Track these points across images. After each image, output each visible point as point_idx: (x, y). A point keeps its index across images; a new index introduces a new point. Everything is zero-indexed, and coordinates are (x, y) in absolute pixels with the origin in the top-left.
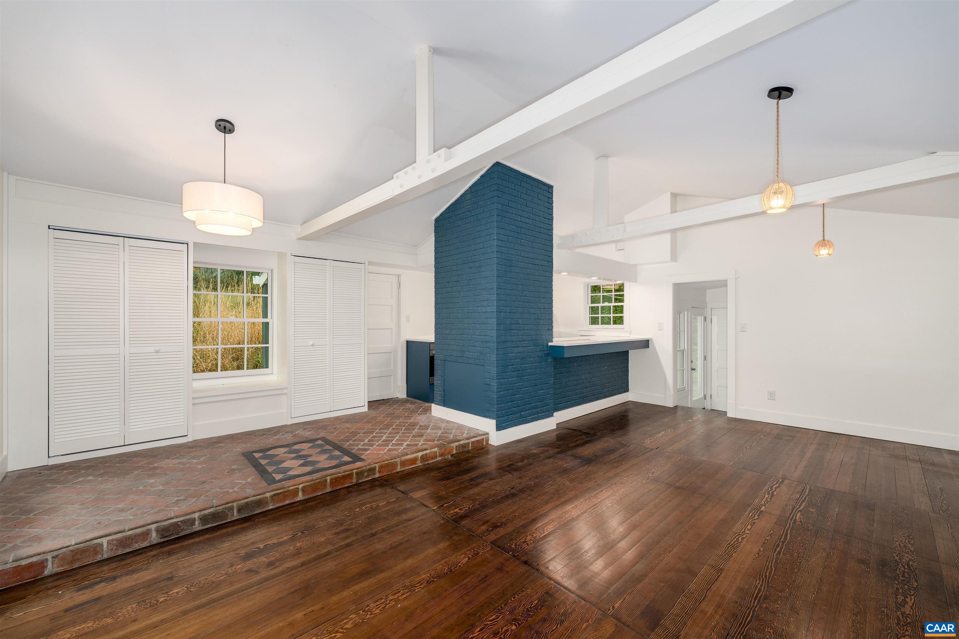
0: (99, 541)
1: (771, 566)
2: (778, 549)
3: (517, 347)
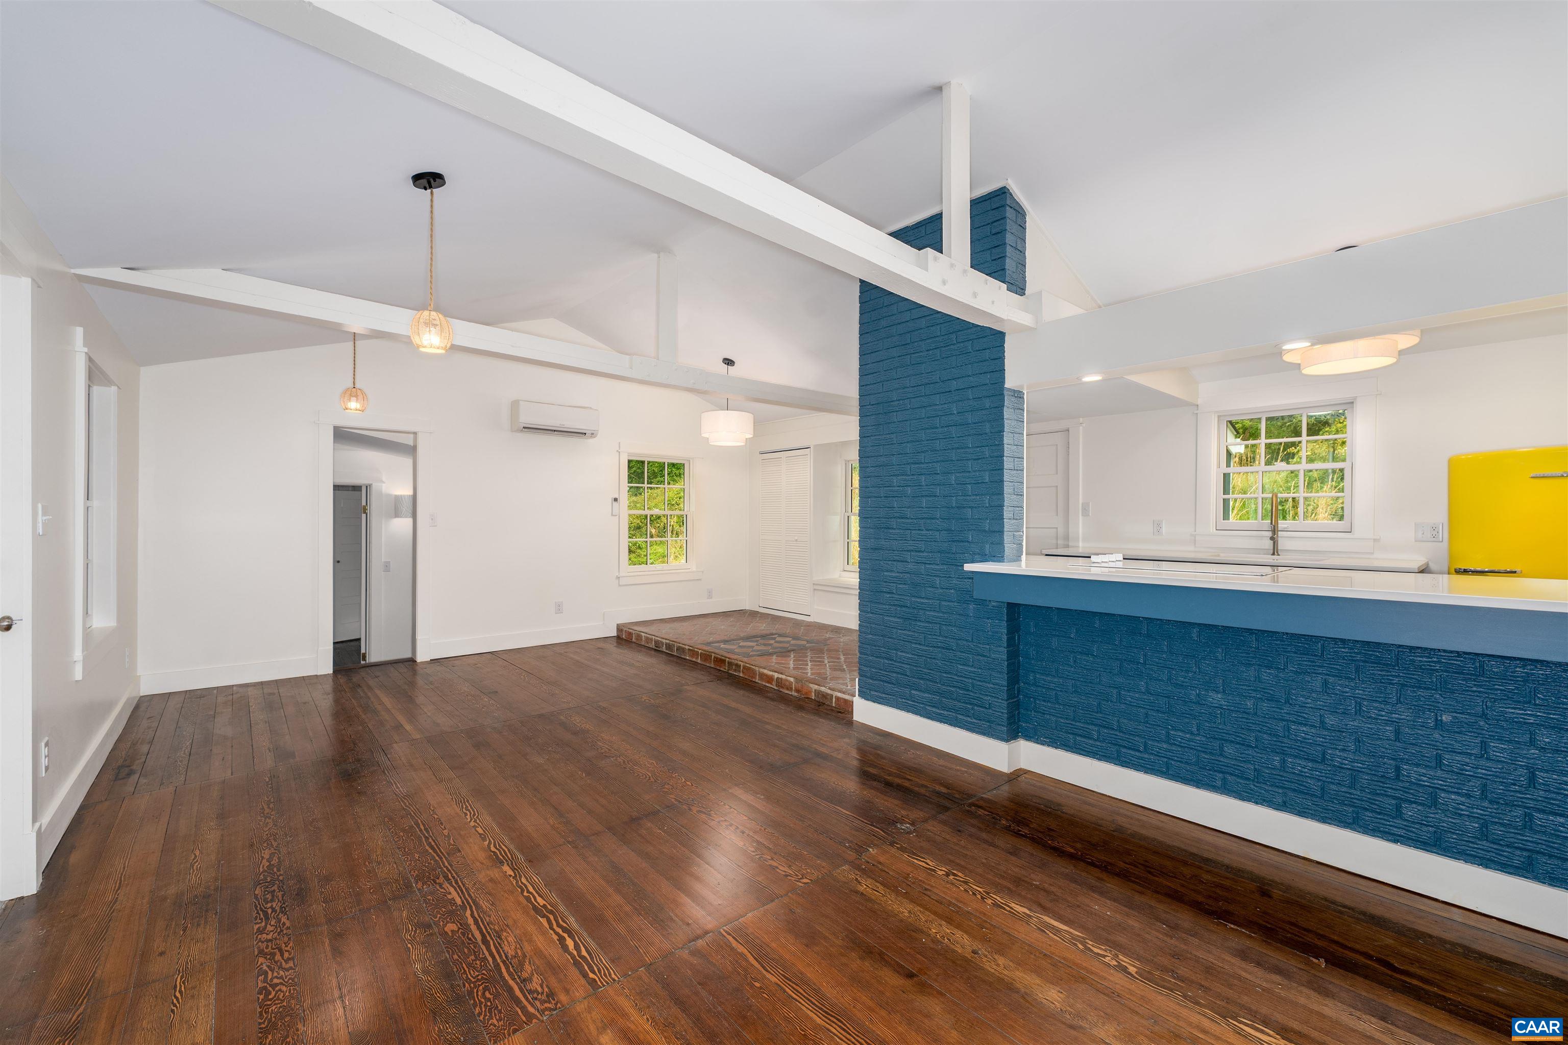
0: (642, 634)
1: (410, 808)
2: (422, 828)
3: (902, 561)
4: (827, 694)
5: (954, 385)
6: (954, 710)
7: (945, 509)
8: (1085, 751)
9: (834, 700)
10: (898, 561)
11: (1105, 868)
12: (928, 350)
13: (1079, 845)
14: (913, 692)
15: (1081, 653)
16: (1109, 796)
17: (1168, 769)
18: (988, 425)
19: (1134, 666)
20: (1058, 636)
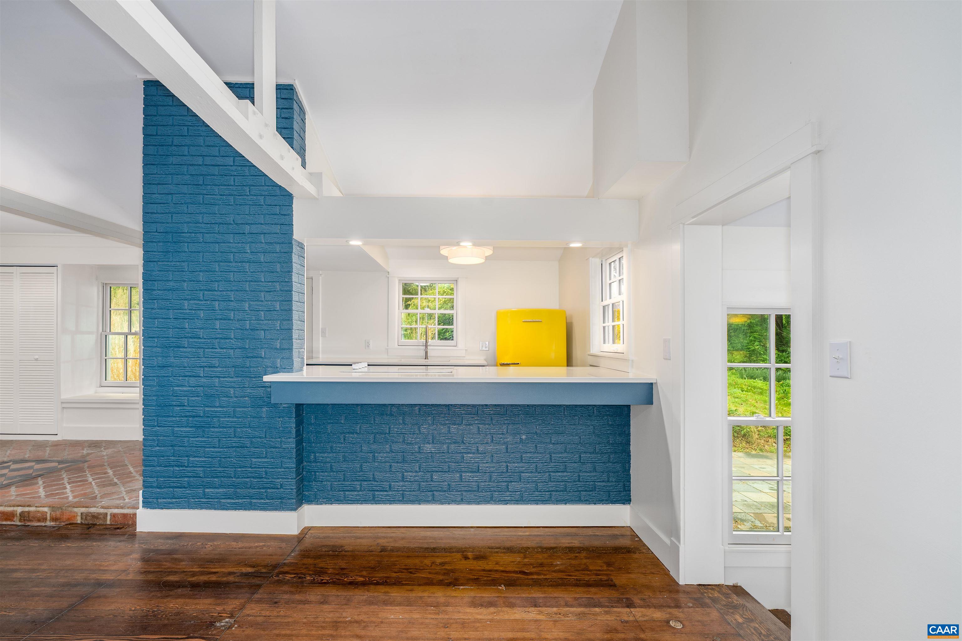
3: (194, 377)
4: (99, 514)
5: (247, 229)
6: (248, 496)
7: (239, 331)
8: (352, 500)
9: (109, 518)
10: (190, 376)
11: (385, 583)
12: (221, 195)
13: (364, 573)
14: (207, 490)
15: (348, 433)
16: (368, 527)
17: (403, 498)
18: (278, 265)
19: (383, 436)
20: (332, 423)
